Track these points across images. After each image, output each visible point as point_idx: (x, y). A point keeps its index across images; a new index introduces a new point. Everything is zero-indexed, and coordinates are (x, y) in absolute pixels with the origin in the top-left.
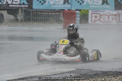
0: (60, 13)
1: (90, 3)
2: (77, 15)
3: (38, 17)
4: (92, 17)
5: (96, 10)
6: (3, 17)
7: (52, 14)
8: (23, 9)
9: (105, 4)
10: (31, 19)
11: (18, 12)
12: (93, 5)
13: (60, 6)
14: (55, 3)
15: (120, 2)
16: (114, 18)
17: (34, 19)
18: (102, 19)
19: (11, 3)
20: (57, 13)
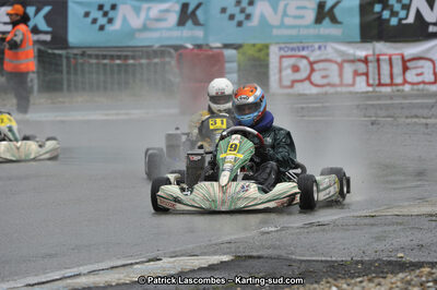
0: (167, 59)
1: (274, 19)
2: (227, 65)
3: (87, 76)
4: (280, 71)
5: (295, 45)
7: (137, 62)
9: (327, 21)
10: (65, 83)
12: (282, 25)
13: (166, 34)
14: (148, 22)
15: (380, 13)
16: (360, 71)
18: (316, 78)
20: (156, 60)
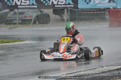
0: (106, 12)
3: (83, 16)
6: (49, 18)
7: (97, 13)
8: (69, 9)
10: (77, 18)
11: (64, 12)
13: (105, 5)
14: (100, 1)
17: (80, 18)
19: (57, 4)
20: (102, 12)
